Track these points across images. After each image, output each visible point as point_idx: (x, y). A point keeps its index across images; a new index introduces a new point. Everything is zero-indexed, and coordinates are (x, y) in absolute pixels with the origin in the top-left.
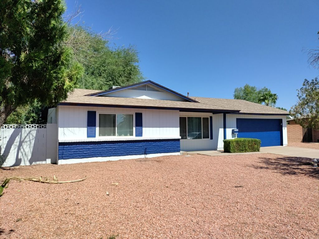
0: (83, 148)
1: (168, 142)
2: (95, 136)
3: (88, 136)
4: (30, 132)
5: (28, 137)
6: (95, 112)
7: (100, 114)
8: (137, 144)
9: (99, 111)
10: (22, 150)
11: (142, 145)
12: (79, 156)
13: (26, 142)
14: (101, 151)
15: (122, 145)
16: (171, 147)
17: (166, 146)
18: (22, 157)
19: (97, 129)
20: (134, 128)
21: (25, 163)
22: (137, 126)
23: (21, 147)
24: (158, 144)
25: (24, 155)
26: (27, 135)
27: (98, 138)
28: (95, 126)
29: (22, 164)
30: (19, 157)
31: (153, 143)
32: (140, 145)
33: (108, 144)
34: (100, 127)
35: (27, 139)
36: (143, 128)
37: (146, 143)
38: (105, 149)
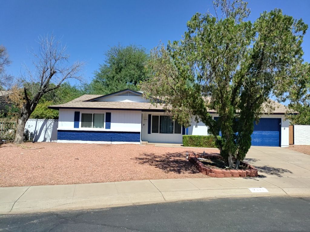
0: (71, 134)
1: (130, 134)
2: (78, 127)
3: (75, 127)
4: (51, 124)
5: (50, 126)
6: (79, 112)
7: (82, 114)
8: (105, 134)
9: (82, 112)
10: (47, 133)
11: (109, 135)
12: (69, 139)
13: (49, 129)
14: (81, 137)
15: (95, 134)
16: (133, 138)
17: (128, 137)
18: (47, 137)
19: (80, 123)
20: (105, 123)
21: (48, 140)
22: (106, 121)
23: (47, 132)
24: (122, 135)
25: (48, 136)
26: (50, 125)
27: (80, 129)
28: (78, 121)
29: (47, 141)
30: (45, 137)
31: (117, 134)
32: (107, 135)
33: (86, 133)
34: (82, 121)
35: (50, 127)
36: (111, 123)
37: (112, 133)
38: (84, 136)
